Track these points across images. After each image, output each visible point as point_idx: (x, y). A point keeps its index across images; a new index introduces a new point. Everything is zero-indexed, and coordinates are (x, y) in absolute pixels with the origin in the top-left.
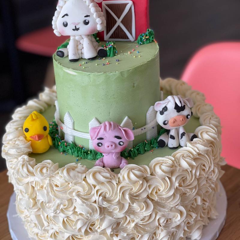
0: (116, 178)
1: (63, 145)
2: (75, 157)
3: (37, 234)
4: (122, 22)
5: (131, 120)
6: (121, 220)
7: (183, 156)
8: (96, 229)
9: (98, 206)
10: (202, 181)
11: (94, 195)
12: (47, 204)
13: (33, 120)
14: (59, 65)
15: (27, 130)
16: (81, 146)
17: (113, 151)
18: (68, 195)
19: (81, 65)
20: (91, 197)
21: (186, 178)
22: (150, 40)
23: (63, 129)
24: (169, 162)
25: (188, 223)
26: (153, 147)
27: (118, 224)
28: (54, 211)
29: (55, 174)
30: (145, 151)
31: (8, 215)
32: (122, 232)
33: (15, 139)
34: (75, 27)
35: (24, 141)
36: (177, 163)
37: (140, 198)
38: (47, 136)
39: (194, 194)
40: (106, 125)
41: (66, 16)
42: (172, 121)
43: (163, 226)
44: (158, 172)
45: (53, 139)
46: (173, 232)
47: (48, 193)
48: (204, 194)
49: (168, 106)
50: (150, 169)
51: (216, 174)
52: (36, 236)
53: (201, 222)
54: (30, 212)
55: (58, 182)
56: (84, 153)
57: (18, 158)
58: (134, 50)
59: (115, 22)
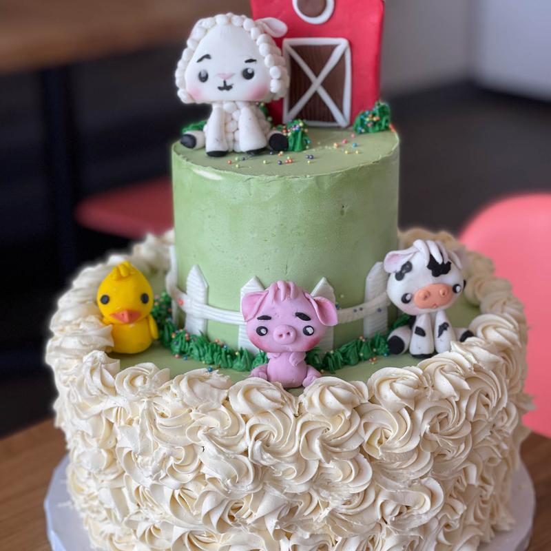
0: (294, 402)
1: (182, 338)
2: (206, 364)
3: (111, 537)
4: (324, 84)
5: (333, 287)
6: (300, 500)
7: (442, 369)
8: (244, 517)
9: (252, 463)
10: (482, 430)
11: (243, 436)
12: (140, 458)
13: (120, 278)
14: (184, 161)
15: (106, 299)
16: (221, 343)
17: (290, 348)
18: (187, 437)
19: (231, 163)
20: (236, 442)
21: (447, 417)
22: (380, 125)
23: (182, 303)
24: (411, 377)
25: (447, 526)
26: (377, 354)
27: (293, 510)
28: (154, 473)
29: (162, 391)
30: (360, 359)
31: (47, 505)
32: (299, 528)
33: (78, 321)
34: (225, 82)
35: (98, 324)
36: (427, 380)
37: (345, 450)
38: (147, 318)
39: (464, 457)
40: (278, 289)
41: (205, 60)
42: (422, 294)
43: (391, 521)
44: (386, 397)
45: (160, 327)
46: (412, 539)
47: (143, 431)
48: (484, 462)
49: (414, 262)
50: (370, 390)
51: (512, 418)
52: (107, 542)
53: (476, 529)
54: (100, 481)
55: (166, 408)
56: (226, 354)
57: (81, 359)
58: (346, 142)
59: (309, 83)
